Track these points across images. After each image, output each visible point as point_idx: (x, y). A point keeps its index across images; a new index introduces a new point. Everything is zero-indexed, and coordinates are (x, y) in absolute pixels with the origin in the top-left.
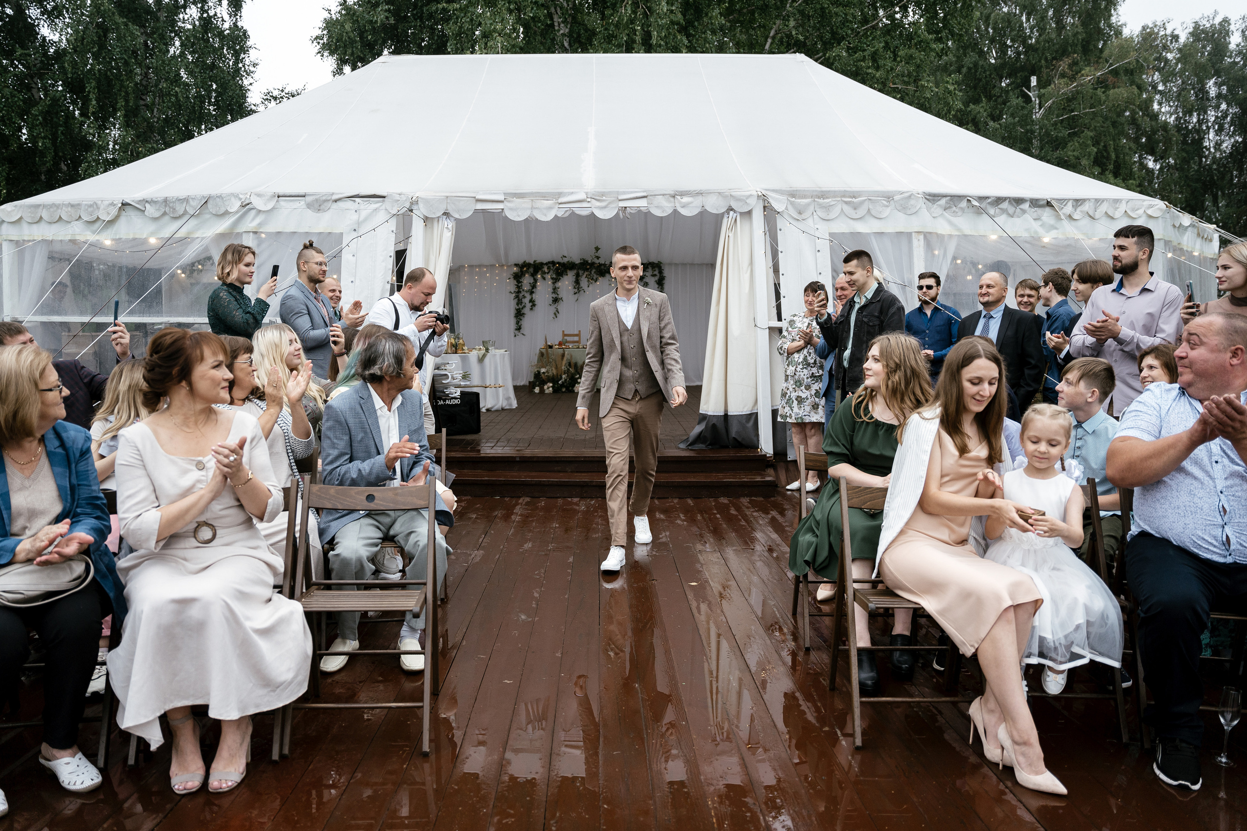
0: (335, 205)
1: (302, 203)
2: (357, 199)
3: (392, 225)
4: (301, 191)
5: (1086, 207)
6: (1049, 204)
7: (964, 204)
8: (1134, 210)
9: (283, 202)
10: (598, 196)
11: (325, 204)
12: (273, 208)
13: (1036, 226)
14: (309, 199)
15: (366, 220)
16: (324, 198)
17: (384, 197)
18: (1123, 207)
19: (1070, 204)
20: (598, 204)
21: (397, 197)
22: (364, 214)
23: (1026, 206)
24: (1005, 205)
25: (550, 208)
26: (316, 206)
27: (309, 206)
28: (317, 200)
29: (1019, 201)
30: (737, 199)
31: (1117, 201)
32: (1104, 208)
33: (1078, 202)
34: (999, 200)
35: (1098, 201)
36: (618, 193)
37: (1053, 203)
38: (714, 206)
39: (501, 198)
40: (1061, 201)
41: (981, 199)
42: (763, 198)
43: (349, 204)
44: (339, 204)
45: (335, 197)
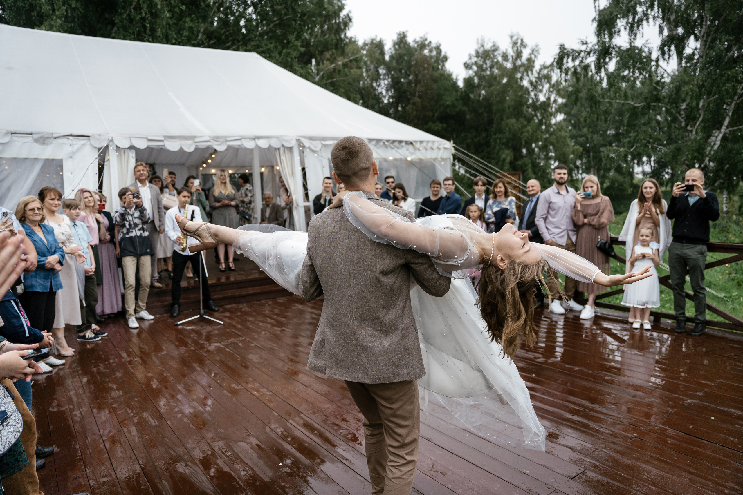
0: (55, 141)
1: (30, 139)
2: (71, 138)
3: (96, 154)
4: (29, 131)
5: (424, 144)
6: (411, 143)
7: (381, 143)
8: (440, 145)
9: (15, 138)
10: (216, 138)
11: (48, 140)
12: (9, 142)
13: (407, 153)
14: (35, 136)
15: (78, 150)
16: (46, 136)
17: (89, 137)
18: (436, 145)
19: (419, 143)
20: (216, 143)
21: (98, 137)
22: (76, 147)
23: (403, 144)
24: (396, 144)
25: (191, 145)
26: (41, 141)
27: (36, 141)
28: (41, 137)
29: (400, 142)
30: (286, 141)
31: (434, 142)
32: (430, 145)
33: (421, 142)
34: (394, 141)
35: (428, 142)
36: (226, 137)
37: (414, 143)
38: (275, 144)
39: (162, 139)
40: (416, 142)
41: (388, 141)
42: (298, 141)
43: (64, 140)
44: (59, 141)
45: (55, 136)
